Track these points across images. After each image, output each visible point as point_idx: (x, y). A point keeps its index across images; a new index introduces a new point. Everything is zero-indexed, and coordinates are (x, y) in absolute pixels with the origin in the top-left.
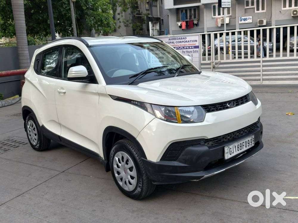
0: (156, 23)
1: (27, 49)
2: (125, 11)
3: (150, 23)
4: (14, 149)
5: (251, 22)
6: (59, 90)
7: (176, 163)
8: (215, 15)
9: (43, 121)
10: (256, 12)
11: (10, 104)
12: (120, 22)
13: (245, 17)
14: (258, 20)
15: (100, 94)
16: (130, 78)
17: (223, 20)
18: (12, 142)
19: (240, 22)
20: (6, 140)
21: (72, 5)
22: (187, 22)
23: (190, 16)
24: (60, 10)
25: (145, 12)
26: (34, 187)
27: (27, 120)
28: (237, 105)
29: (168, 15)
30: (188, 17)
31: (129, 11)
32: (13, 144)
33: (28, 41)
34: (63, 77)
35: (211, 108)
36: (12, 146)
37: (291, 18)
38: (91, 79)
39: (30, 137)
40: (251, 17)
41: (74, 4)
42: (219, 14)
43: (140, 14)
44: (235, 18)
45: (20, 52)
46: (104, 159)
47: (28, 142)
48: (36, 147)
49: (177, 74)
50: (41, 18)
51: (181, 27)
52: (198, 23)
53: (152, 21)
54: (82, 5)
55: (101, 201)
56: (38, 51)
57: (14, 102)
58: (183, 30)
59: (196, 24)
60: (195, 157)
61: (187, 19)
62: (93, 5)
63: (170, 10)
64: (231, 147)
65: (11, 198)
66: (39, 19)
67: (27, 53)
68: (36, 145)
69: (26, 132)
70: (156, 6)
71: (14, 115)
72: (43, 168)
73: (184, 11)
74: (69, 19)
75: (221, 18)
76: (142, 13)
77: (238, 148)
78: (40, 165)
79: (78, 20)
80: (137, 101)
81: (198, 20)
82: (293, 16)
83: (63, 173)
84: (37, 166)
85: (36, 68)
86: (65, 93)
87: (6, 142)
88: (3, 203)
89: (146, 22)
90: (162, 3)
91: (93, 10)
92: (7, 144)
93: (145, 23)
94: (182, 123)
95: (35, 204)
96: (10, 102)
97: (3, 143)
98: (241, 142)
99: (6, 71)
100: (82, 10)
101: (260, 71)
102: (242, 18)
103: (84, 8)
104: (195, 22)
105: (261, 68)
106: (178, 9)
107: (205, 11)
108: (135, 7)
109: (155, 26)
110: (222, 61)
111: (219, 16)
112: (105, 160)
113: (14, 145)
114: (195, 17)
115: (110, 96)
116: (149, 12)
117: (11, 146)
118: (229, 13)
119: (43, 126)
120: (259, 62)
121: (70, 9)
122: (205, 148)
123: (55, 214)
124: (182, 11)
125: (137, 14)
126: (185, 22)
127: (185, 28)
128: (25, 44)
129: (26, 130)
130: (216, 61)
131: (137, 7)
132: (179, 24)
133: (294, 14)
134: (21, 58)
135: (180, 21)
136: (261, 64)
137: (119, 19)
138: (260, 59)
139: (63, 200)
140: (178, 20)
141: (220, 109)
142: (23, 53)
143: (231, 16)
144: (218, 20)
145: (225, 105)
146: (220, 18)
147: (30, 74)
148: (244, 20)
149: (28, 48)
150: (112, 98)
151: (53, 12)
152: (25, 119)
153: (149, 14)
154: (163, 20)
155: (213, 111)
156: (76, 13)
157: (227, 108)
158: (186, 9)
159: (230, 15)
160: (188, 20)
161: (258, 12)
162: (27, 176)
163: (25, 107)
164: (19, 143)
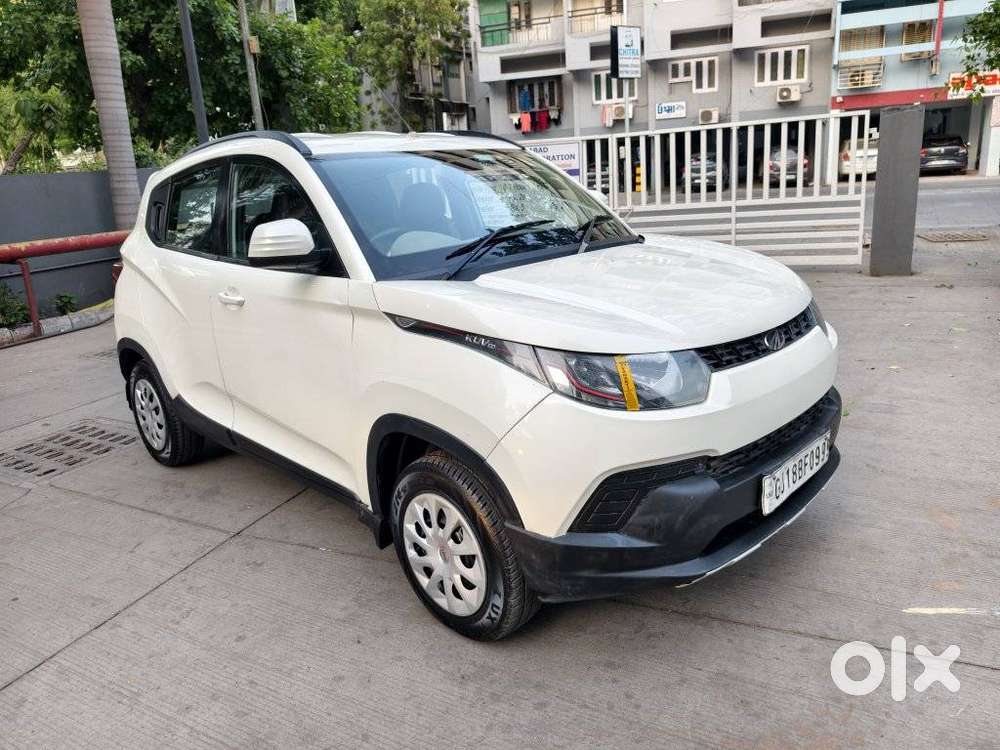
0: (459, 117)
1: (136, 178)
2: (382, 86)
3: (445, 115)
4: (97, 456)
5: (684, 115)
6: (222, 294)
7: (618, 540)
8: (598, 97)
9: (177, 384)
10: (695, 90)
11: (93, 322)
12: (373, 113)
13: (669, 104)
14: (701, 111)
15: (354, 311)
16: (448, 258)
17: (621, 110)
18: (94, 435)
19: (658, 116)
20: (76, 430)
21: (250, 62)
22: (533, 115)
23: (542, 101)
24: (221, 78)
25: (431, 89)
26: (149, 589)
27: (132, 380)
28: (789, 341)
29: (488, 99)
30: (537, 103)
31: (394, 85)
32: (96, 441)
33: (138, 158)
34: (235, 256)
35: (722, 355)
36: (91, 449)
37: (776, 106)
38: (325, 261)
39: (142, 422)
40: (683, 104)
41: (255, 60)
42: (609, 96)
43: (420, 95)
44: (647, 105)
45: (116, 185)
46: (370, 508)
47: (137, 434)
48: (163, 455)
49: (585, 245)
50: (172, 102)
51: (518, 126)
52: (559, 117)
53: (447, 111)
54: (278, 65)
55: (359, 642)
56: (156, 178)
57: (103, 317)
58: (523, 133)
59: (554, 120)
60: (681, 518)
61: (533, 107)
62: (306, 69)
63: (493, 84)
64: (778, 474)
65: (77, 633)
66: (167, 102)
67: (135, 189)
68: (163, 450)
69: (132, 412)
70: (458, 76)
71: (103, 354)
72: (180, 520)
73: (526, 88)
74: (246, 102)
75: (614, 106)
76: (424, 90)
77: (794, 473)
78: (169, 511)
79: (266, 104)
80: (486, 338)
81: (560, 111)
82: (780, 103)
83: (238, 539)
84: (159, 514)
85: (153, 228)
86: (241, 304)
87: (76, 436)
88: (49, 655)
89: (434, 115)
90: (471, 69)
91: (306, 79)
92: (77, 441)
93: (431, 117)
94: (641, 409)
95: (150, 657)
96: (94, 316)
97: (68, 438)
98: (801, 455)
99: (80, 237)
100: (278, 79)
101: (730, 233)
102: (663, 105)
103: (284, 74)
104: (553, 115)
105: (732, 226)
106: (511, 83)
107: (576, 89)
108: (407, 77)
109: (456, 122)
110: (637, 209)
111: (610, 101)
112: (375, 513)
113: (99, 446)
114: (552, 103)
115: (392, 317)
116: (441, 90)
117: (89, 447)
118: (631, 94)
119: (179, 399)
120: (728, 209)
121: (246, 76)
122: (709, 487)
123: (214, 697)
124: (521, 88)
125: (412, 95)
126: (528, 116)
127: (529, 130)
128: (128, 165)
129: (132, 406)
130: (623, 208)
131: (412, 78)
132: (515, 119)
133: (782, 97)
134: (118, 200)
135: (516, 112)
136: (733, 215)
137: (369, 107)
138: (733, 203)
139: (240, 639)
140: (512, 110)
141: (748, 358)
142: (125, 189)
143: (636, 101)
144: (608, 110)
145: (759, 344)
146: (610, 106)
147: (137, 246)
148: (668, 111)
149: (138, 174)
150: (398, 325)
151: (203, 84)
152: (126, 373)
153: (440, 95)
154: (474, 109)
155: (729, 364)
156: (262, 86)
157: (766, 352)
158: (530, 82)
159: (635, 98)
160: (536, 109)
161: (700, 91)
162: (132, 552)
163: (124, 341)
164: (112, 438)
